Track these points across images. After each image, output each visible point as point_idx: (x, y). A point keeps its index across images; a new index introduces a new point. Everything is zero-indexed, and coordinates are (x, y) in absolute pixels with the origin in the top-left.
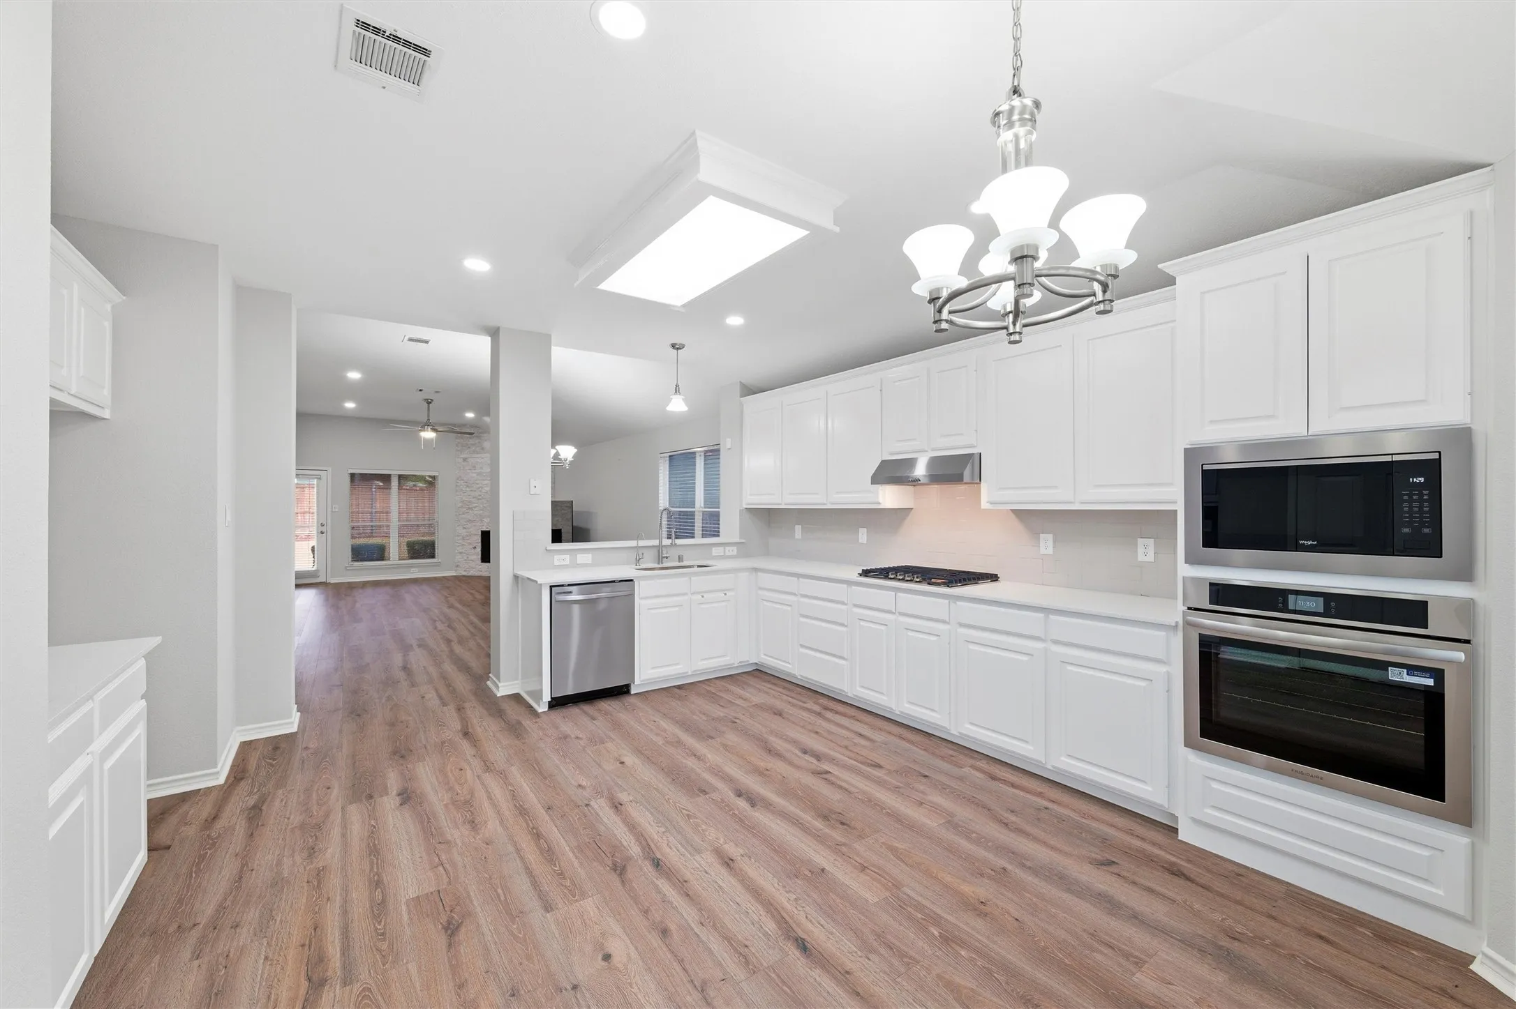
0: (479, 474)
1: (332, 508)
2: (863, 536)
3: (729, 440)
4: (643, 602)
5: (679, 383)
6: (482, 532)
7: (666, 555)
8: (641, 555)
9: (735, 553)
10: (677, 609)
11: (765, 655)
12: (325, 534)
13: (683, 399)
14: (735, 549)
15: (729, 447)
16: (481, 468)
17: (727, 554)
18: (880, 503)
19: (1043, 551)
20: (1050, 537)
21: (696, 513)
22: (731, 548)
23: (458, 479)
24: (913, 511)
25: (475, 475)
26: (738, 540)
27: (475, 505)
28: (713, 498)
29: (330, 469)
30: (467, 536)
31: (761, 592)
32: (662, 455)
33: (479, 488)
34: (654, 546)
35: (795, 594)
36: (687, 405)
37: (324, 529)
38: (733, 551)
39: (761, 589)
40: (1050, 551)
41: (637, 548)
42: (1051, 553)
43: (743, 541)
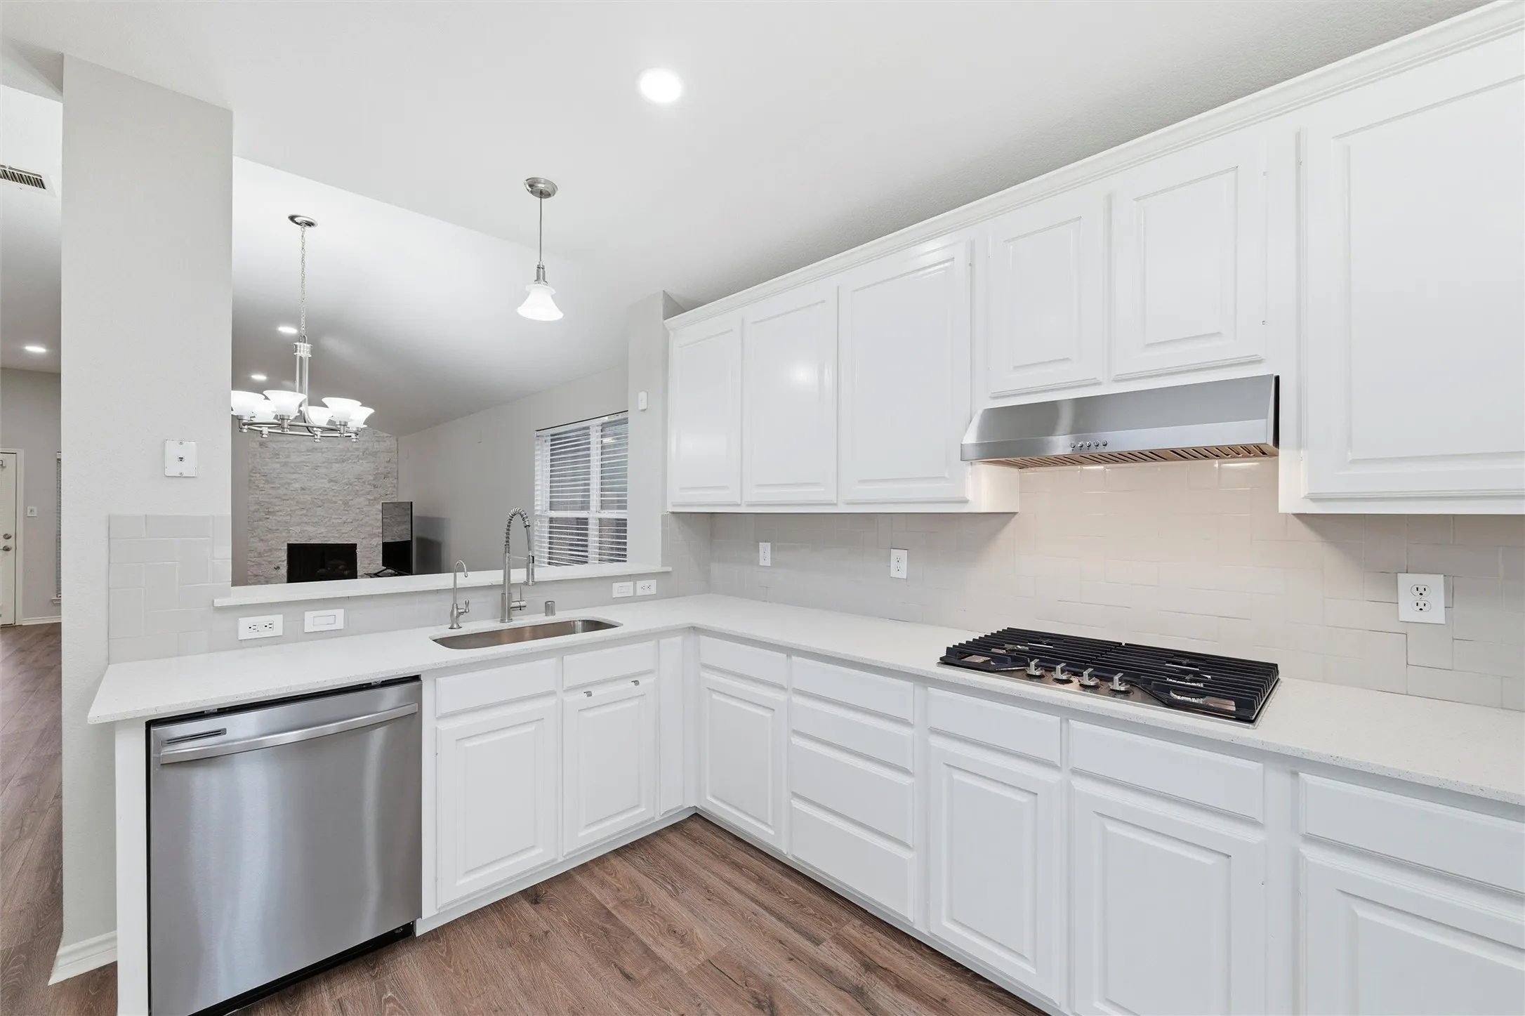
0: (285, 464)
1: (25, 510)
2: (899, 565)
3: (642, 395)
4: (443, 726)
5: (544, 263)
6: (289, 545)
7: (517, 604)
8: (462, 606)
9: (653, 591)
10: (530, 729)
11: (714, 796)
12: (12, 552)
13: (552, 297)
14: (653, 583)
15: (645, 407)
16: (288, 456)
17: (639, 592)
18: (966, 502)
19: (1407, 611)
20: (1436, 583)
21: (590, 521)
22: (646, 583)
23: (251, 471)
24: (1017, 516)
25: (278, 465)
26: (657, 567)
27: (277, 508)
28: (615, 494)
29: (21, 453)
30: (266, 551)
31: (707, 675)
32: (539, 433)
33: (285, 484)
34: (491, 587)
35: (782, 688)
36: (561, 309)
37: (10, 543)
38: (650, 587)
39: (706, 667)
40: (1436, 613)
41: (455, 591)
42: (1441, 619)
43: (670, 569)
